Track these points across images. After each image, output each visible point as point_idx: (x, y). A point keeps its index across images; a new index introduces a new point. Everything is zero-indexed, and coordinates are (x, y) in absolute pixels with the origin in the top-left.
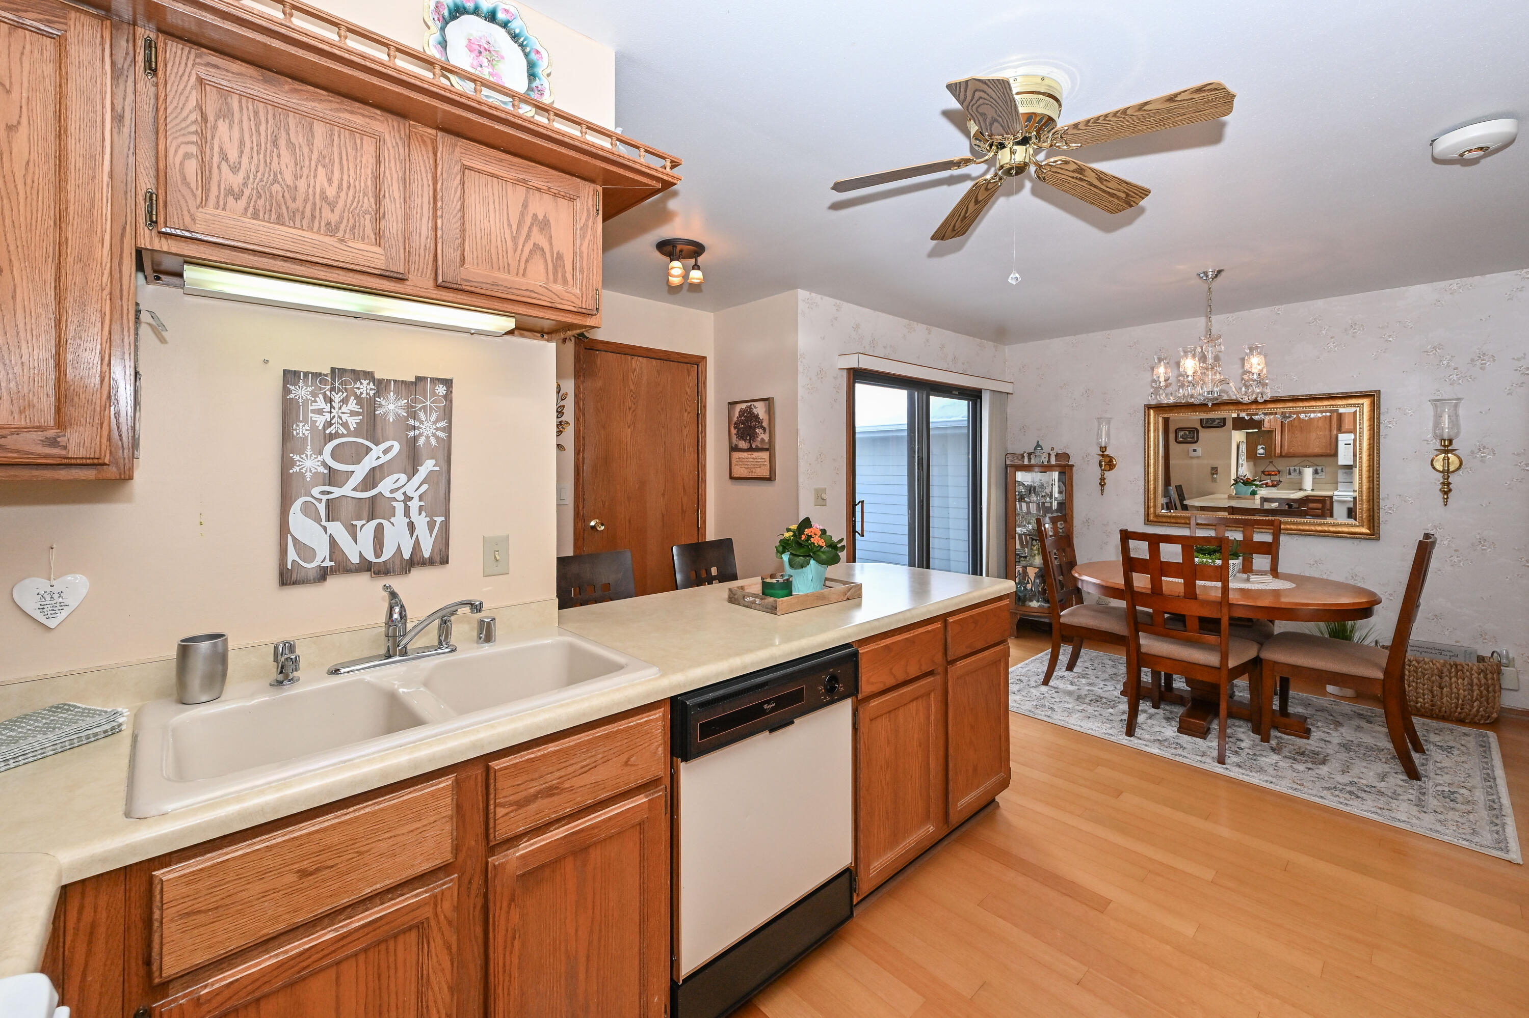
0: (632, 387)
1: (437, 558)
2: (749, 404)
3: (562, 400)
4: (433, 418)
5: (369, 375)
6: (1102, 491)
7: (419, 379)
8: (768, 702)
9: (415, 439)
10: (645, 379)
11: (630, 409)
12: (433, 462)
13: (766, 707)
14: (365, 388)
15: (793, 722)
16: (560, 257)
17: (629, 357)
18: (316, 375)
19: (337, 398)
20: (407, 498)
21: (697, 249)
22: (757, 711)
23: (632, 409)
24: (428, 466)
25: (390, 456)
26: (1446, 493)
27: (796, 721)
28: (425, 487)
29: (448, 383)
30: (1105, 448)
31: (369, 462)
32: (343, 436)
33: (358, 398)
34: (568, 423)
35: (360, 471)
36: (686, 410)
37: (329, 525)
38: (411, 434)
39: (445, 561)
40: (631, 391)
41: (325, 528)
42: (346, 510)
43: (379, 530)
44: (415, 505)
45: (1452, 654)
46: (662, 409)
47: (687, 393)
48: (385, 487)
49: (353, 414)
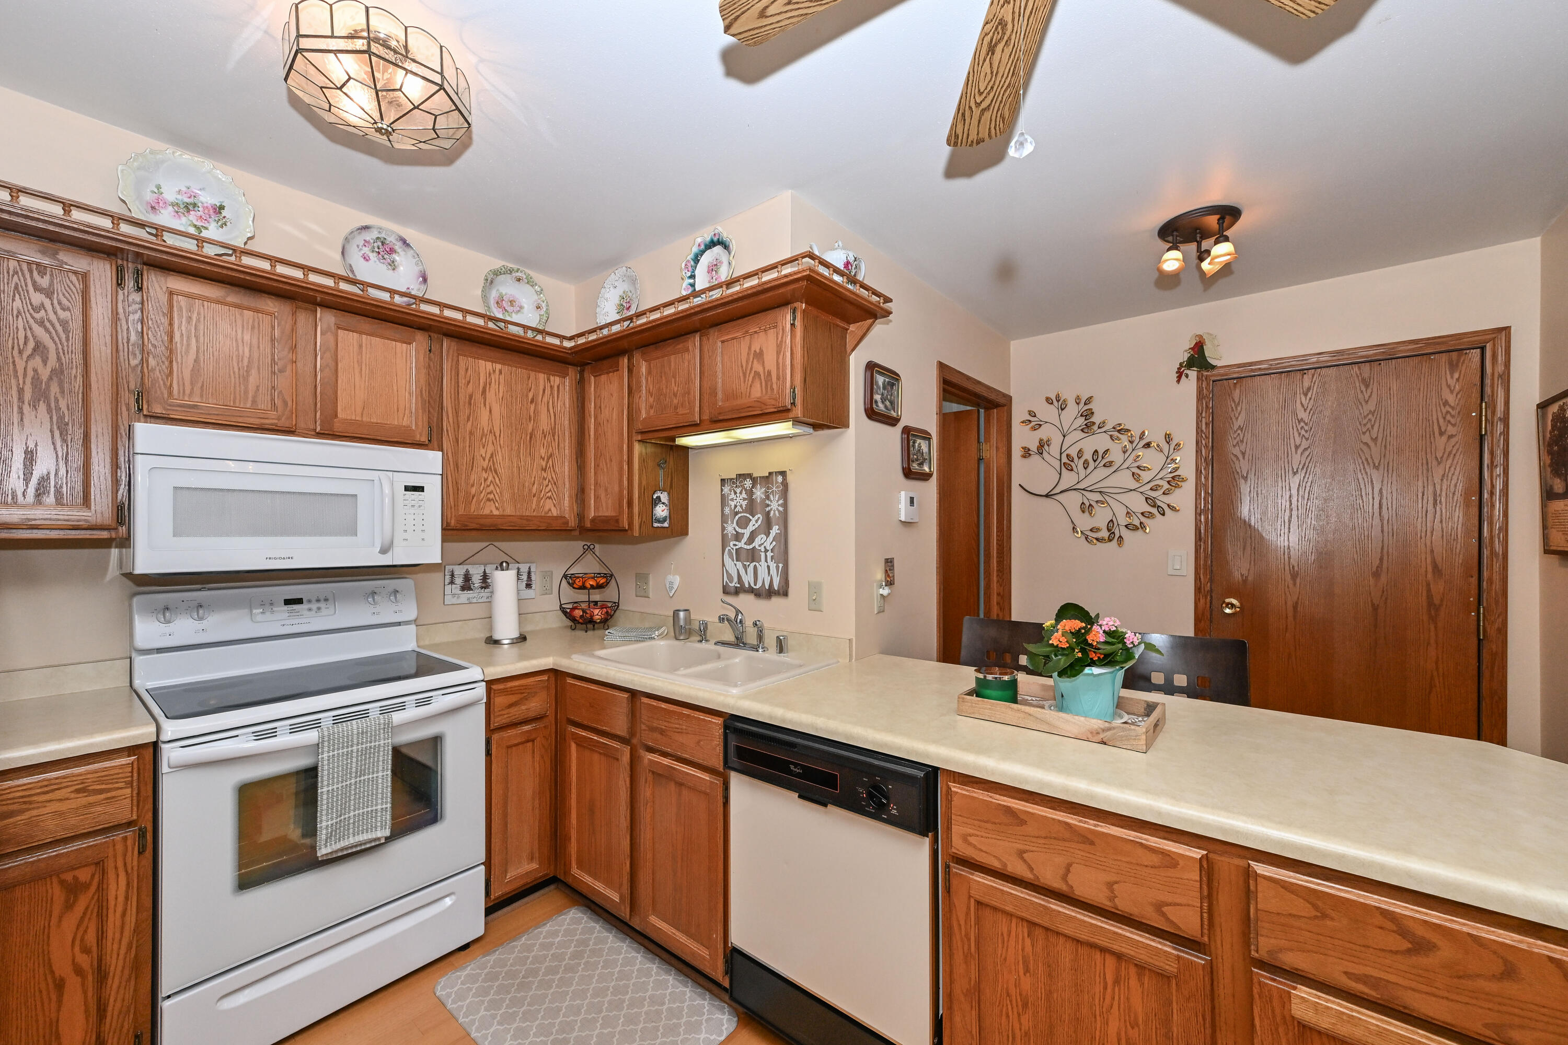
1: (781, 592)
2: (1561, 403)
3: (1175, 450)
4: (777, 499)
5: (750, 476)
7: (770, 473)
8: (796, 765)
9: (769, 512)
10: (1330, 400)
11: (1297, 447)
12: (777, 527)
13: (792, 767)
14: (748, 483)
15: (825, 805)
16: (769, 373)
17: (1299, 374)
18: (731, 479)
19: (738, 491)
20: (766, 551)
21: (1229, 214)
22: (783, 766)
24: (775, 530)
25: (759, 522)
27: (830, 807)
28: (774, 543)
29: (783, 473)
31: (751, 528)
32: (741, 513)
33: (746, 490)
34: (1185, 478)
35: (747, 532)
37: (738, 563)
38: (767, 509)
39: (786, 594)
40: (1301, 421)
41: (735, 565)
42: (743, 555)
43: (755, 568)
44: (769, 554)
48: (756, 544)
49: (744, 499)
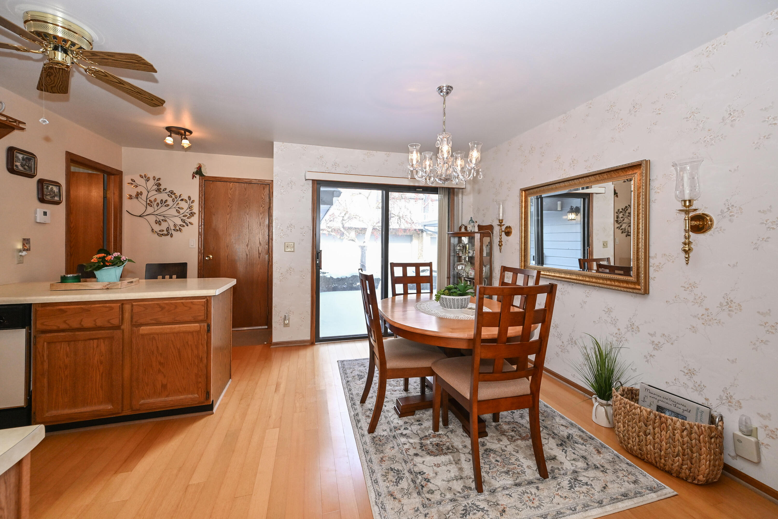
0: (230, 196)
3: (192, 203)
6: (500, 249)
10: (237, 193)
11: (228, 206)
17: (229, 183)
23: (230, 206)
26: (686, 252)
30: (502, 220)
34: (195, 213)
36: (261, 206)
40: (229, 198)
45: (685, 409)
46: (247, 206)
47: (262, 198)
